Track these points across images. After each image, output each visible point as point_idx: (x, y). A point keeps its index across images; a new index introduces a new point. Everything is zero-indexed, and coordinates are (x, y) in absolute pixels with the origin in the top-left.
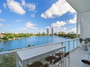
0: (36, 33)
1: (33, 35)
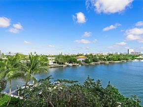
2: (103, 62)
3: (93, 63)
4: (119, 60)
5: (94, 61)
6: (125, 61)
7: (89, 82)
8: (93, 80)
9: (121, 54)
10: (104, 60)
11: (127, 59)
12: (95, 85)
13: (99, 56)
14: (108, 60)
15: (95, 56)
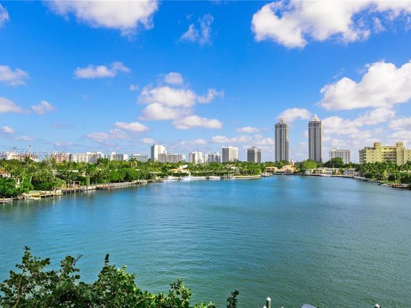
0: (201, 158)
1: (182, 169)
2: (75, 187)
3: (32, 195)
4: (128, 178)
5: (37, 185)
6: (145, 182)
7: (28, 274)
8: (47, 261)
9: (132, 160)
10: (80, 180)
11: (149, 177)
12: (56, 280)
13: (59, 168)
14: (93, 181)
15: (43, 165)
